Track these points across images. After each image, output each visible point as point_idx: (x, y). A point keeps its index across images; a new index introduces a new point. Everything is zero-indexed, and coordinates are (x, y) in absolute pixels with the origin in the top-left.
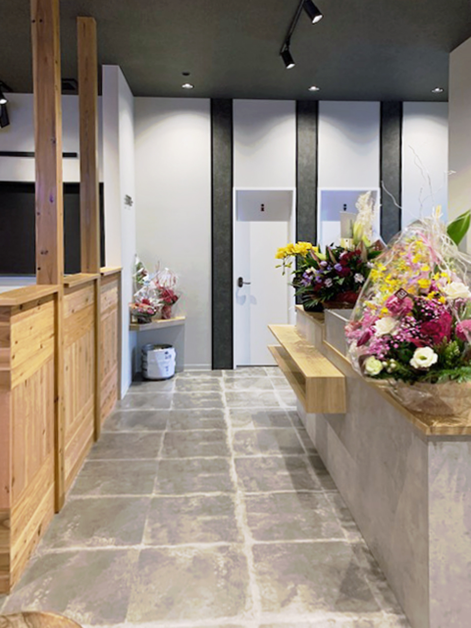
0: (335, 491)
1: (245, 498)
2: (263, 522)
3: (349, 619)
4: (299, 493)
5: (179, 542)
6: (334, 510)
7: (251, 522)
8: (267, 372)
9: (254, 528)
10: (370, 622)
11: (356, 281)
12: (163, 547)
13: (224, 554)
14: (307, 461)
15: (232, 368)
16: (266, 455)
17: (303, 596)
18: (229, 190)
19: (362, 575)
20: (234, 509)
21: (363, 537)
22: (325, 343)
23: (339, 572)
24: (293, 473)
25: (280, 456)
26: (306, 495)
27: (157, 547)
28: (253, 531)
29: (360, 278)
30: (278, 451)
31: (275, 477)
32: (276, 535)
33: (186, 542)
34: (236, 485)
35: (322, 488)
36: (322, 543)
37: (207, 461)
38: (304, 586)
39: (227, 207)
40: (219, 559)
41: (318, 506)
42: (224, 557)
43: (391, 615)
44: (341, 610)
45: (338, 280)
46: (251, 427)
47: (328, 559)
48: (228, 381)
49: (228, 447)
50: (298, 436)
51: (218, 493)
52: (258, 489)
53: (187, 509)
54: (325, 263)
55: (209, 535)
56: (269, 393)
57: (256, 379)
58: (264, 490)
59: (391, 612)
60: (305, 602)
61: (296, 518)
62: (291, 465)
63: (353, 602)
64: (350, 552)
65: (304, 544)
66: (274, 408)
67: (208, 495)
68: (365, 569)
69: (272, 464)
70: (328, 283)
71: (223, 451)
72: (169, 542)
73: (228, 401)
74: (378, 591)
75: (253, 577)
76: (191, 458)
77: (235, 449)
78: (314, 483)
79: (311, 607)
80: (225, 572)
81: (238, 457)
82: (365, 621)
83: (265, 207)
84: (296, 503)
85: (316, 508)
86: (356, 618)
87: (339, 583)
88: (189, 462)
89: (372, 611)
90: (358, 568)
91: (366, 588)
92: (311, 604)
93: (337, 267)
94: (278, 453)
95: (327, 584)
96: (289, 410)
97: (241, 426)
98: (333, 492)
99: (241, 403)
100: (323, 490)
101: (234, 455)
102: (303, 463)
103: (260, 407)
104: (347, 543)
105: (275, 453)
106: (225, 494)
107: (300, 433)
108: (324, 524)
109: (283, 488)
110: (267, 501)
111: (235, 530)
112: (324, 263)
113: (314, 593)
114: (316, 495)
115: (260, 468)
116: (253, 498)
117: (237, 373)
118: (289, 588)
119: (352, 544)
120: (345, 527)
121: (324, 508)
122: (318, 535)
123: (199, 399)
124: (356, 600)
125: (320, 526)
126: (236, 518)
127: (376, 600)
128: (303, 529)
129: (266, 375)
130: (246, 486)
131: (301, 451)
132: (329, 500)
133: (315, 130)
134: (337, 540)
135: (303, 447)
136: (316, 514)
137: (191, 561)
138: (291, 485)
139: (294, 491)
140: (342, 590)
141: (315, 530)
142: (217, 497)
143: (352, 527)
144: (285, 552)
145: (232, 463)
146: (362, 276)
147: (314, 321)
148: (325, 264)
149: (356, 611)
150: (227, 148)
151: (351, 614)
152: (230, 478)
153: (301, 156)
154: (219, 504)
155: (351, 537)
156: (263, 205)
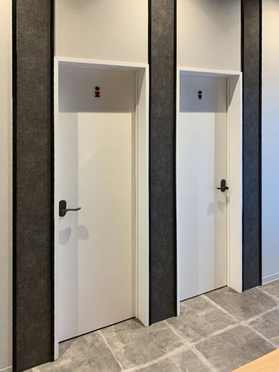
83: (100, 91)
156: (97, 88)
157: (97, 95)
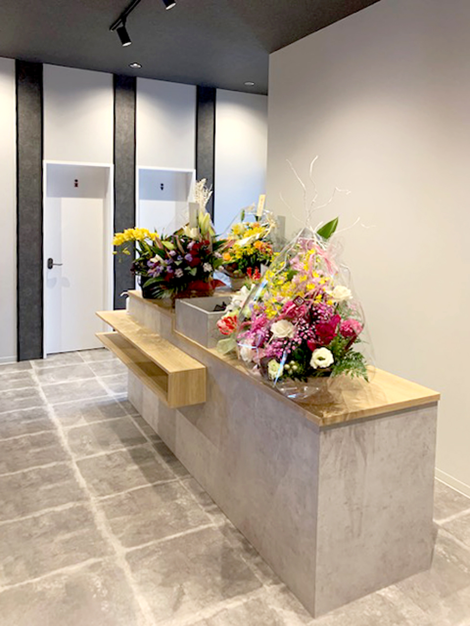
0: (189, 476)
1: (101, 504)
2: (128, 526)
3: (239, 603)
4: (155, 486)
5: (43, 572)
6: (193, 497)
7: (115, 529)
8: (82, 358)
9: (121, 535)
10: (258, 600)
11: (205, 271)
12: (25, 583)
13: (99, 572)
14: (153, 450)
15: (42, 358)
16: (109, 453)
17: (190, 593)
18: (38, 163)
19: (238, 556)
20: (93, 519)
21: (227, 518)
22: (176, 333)
23: (216, 559)
24: (143, 465)
25: (124, 450)
26: (163, 487)
27: (17, 585)
28: (120, 539)
29: (208, 267)
30: (121, 445)
31: (126, 473)
32: (146, 536)
33: (51, 570)
34: (87, 491)
35: (176, 476)
36: (193, 534)
37: (45, 470)
38: (189, 583)
39: (36, 181)
40: (94, 579)
41: (178, 496)
42: (99, 575)
43: (272, 587)
44: (230, 597)
45: (189, 271)
46: (83, 423)
47: (203, 549)
48: (41, 373)
49: (64, 450)
50: (136, 424)
51: (70, 505)
52: (112, 491)
53: (39, 532)
54: (174, 252)
55: (74, 555)
56: (92, 381)
57: (73, 368)
58: (119, 490)
59: (271, 584)
60: (195, 599)
61: (160, 514)
62: (137, 457)
63: (238, 585)
64: (221, 535)
65: (175, 538)
66: (102, 398)
67: (58, 509)
68: (239, 549)
69: (119, 460)
70: (179, 273)
71: (60, 455)
72: (30, 575)
73: (47, 397)
74: (256, 567)
75: (135, 588)
76: (26, 470)
77: (73, 451)
78: (166, 472)
79: (201, 602)
80: (105, 592)
81: (79, 459)
82: (253, 600)
83: (78, 182)
84: (155, 498)
85: (176, 499)
86: (245, 600)
87: (220, 569)
88: (24, 475)
89: (256, 589)
90: (232, 550)
91: (245, 568)
92: (200, 599)
93: (188, 258)
94: (122, 447)
95: (210, 574)
96: (119, 398)
97: (72, 423)
98: (187, 478)
99: (64, 397)
100: (178, 478)
101: (75, 457)
102: (150, 452)
103: (87, 399)
104: (215, 527)
105: (117, 448)
106: (78, 504)
107: (136, 421)
108: (189, 513)
109: (137, 485)
110: (125, 502)
111: (102, 542)
112: (172, 253)
113: (201, 587)
114: (171, 484)
115: (107, 467)
116: (110, 502)
117: (49, 362)
118: (175, 589)
119: (220, 527)
120: (209, 512)
121: (183, 497)
122: (186, 526)
123: (11, 398)
124: (239, 583)
125: (186, 516)
126: (98, 528)
127: (257, 576)
128: (170, 524)
129: (83, 361)
130: (98, 490)
131: (142, 440)
132: (186, 488)
133: (134, 107)
134: (206, 527)
135: (144, 435)
136: (177, 504)
137: (64, 591)
138: (144, 479)
139: (150, 485)
140: (224, 577)
141: (183, 521)
142: (71, 509)
143: (215, 510)
144: (161, 553)
145: (75, 467)
146: (210, 265)
147: (159, 310)
148: (174, 254)
149: (243, 593)
150: (36, 117)
151: (240, 597)
152: (78, 483)
153: (119, 132)
154: (75, 517)
155: (217, 521)
156: (76, 181)
157: (76, 185)
